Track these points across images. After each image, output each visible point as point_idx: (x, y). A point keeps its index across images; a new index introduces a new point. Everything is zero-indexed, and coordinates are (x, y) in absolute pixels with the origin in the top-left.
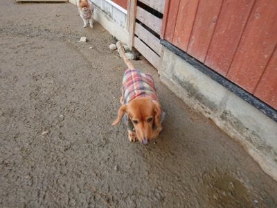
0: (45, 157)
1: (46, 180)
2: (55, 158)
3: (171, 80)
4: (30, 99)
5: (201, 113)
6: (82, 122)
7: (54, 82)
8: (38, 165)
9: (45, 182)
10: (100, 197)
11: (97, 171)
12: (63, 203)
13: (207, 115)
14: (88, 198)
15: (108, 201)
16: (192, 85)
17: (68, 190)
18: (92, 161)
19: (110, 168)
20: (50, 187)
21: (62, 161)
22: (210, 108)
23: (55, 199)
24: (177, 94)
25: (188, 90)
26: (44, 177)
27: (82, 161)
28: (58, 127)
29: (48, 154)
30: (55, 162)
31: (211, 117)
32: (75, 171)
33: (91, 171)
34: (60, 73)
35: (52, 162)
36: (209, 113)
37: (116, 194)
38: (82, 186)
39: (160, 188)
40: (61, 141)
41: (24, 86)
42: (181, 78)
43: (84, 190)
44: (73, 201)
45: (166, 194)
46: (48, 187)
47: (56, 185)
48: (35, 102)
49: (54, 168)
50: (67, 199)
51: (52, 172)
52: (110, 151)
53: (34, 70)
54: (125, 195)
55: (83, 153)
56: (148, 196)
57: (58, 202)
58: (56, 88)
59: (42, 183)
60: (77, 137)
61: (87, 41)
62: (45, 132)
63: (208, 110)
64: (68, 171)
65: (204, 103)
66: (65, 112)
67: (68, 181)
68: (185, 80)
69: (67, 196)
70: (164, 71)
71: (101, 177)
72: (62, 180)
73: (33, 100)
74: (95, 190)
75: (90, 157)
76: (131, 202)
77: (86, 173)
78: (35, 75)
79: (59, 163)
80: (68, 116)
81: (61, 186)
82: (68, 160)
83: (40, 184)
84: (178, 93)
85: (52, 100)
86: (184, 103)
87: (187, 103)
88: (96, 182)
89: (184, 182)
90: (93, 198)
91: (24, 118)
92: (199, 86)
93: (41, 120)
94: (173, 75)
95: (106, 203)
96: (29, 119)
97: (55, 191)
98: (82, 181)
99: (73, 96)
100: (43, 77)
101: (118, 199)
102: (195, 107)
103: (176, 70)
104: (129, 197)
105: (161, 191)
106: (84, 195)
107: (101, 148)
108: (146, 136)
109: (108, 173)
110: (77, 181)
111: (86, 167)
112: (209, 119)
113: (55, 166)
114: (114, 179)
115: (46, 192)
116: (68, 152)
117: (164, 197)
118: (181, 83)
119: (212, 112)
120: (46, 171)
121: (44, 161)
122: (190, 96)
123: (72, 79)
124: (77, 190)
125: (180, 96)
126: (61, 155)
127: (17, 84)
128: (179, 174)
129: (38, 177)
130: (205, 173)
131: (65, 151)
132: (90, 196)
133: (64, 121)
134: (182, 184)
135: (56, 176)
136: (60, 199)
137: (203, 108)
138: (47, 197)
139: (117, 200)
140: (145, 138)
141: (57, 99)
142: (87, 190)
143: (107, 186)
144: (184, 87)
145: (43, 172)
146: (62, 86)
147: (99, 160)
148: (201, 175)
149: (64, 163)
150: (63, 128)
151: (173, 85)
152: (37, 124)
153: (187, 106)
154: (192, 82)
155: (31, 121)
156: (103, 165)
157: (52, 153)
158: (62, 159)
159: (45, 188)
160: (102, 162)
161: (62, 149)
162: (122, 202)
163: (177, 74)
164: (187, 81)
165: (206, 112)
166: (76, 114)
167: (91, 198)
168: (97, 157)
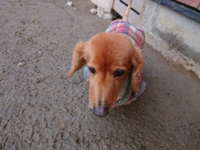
0: (16, 86)
1: (11, 108)
2: (25, 88)
3: (150, 33)
4: (15, 36)
5: (181, 66)
6: (59, 60)
7: (39, 27)
8: (6, 93)
9: (10, 111)
10: (68, 135)
11: (69, 107)
12: (25, 136)
13: (189, 68)
14: (55, 135)
15: (78, 141)
16: (175, 36)
17: (34, 123)
18: (65, 96)
19: (83, 106)
20: (14, 117)
21: (33, 92)
22: (194, 60)
23: (17, 130)
24: (155, 48)
25: (169, 42)
26: (10, 106)
27: (54, 95)
28: (35, 61)
29: (20, 84)
30: (24, 93)
31: (194, 69)
32: (44, 103)
33: (62, 106)
34: (46, 22)
35: (22, 91)
36: (192, 65)
37: (87, 135)
38: (50, 120)
39: (140, 135)
40: (36, 73)
41: (12, 27)
42: (163, 30)
43: (52, 125)
44: (37, 136)
45: (147, 143)
46: (12, 116)
47: (21, 116)
48: (18, 39)
49: (23, 98)
50: (31, 132)
51: (20, 101)
52: (84, 89)
53: (24, 17)
54: (98, 138)
55: (56, 88)
56: (126, 143)
57: (19, 134)
58: (39, 31)
59: (6, 111)
60: (52, 72)
61: (72, 5)
62: (21, 64)
63: (192, 62)
64: (37, 103)
65: (187, 55)
66: (44, 50)
67: (35, 112)
68: (167, 31)
69: (31, 129)
70: (143, 25)
71: (72, 114)
72: (29, 112)
73: (17, 37)
74: (63, 126)
75: (62, 92)
76: (105, 147)
77: (56, 107)
78: (23, 20)
79: (29, 94)
80: (46, 53)
81: (27, 117)
82: (39, 92)
83: (4, 111)
84: (157, 46)
85: (34, 40)
86: (162, 56)
87: (165, 56)
88: (67, 118)
89: (168, 132)
90: (60, 135)
91: (5, 50)
92: (184, 36)
93: (20, 54)
94: (154, 27)
95: (74, 143)
96: (8, 51)
97: (19, 121)
98: (50, 115)
99: (54, 39)
100: (30, 23)
101: (90, 140)
102: (175, 60)
103: (158, 22)
104: (103, 140)
105: (142, 139)
106: (50, 131)
107: (75, 85)
108: (103, 99)
109: (80, 110)
110: (45, 115)
111: (57, 101)
112: (191, 71)
113: (25, 96)
114: (86, 117)
115: (8, 121)
116: (41, 84)
117: (146, 146)
118: (162, 35)
119: (196, 65)
120: (13, 99)
121: (13, 89)
122: (170, 48)
123: (55, 26)
124: (43, 125)
125: (158, 49)
126: (33, 87)
127: (7, 25)
128: (162, 122)
129: (3, 105)
130: (191, 124)
131: (37, 83)
132: (57, 132)
133: (41, 57)
134: (166, 134)
135: (24, 106)
136: (23, 131)
137: (185, 60)
138: (8, 127)
139: (88, 142)
140: (100, 104)
141: (39, 39)
142: (55, 126)
143: (78, 125)
144: (165, 39)
145: (10, 100)
146: (46, 30)
147: (72, 96)
148: (187, 127)
149: (34, 94)
150: (39, 63)
151: (152, 38)
152: (15, 56)
153: (165, 58)
154: (175, 33)
155: (10, 53)
156: (75, 101)
157: (24, 83)
158: (34, 90)
159: (9, 117)
160: (75, 99)
161: (35, 80)
162: (94, 145)
163: (159, 26)
164: (170, 32)
165: (188, 64)
166: (54, 53)
167: (57, 135)
168: (71, 93)
